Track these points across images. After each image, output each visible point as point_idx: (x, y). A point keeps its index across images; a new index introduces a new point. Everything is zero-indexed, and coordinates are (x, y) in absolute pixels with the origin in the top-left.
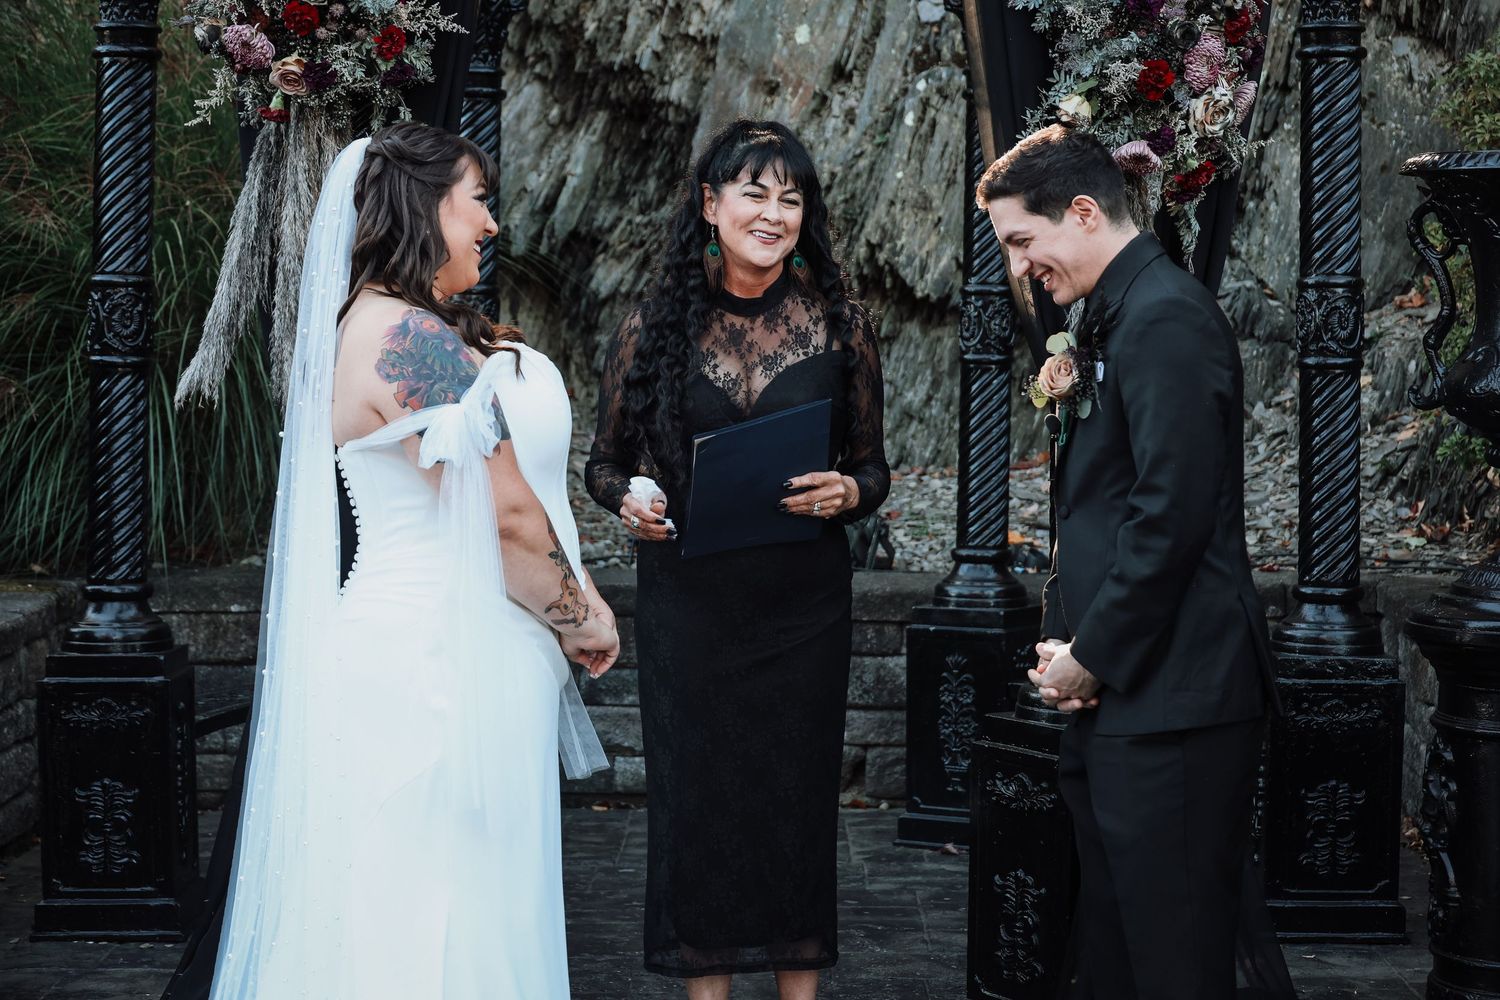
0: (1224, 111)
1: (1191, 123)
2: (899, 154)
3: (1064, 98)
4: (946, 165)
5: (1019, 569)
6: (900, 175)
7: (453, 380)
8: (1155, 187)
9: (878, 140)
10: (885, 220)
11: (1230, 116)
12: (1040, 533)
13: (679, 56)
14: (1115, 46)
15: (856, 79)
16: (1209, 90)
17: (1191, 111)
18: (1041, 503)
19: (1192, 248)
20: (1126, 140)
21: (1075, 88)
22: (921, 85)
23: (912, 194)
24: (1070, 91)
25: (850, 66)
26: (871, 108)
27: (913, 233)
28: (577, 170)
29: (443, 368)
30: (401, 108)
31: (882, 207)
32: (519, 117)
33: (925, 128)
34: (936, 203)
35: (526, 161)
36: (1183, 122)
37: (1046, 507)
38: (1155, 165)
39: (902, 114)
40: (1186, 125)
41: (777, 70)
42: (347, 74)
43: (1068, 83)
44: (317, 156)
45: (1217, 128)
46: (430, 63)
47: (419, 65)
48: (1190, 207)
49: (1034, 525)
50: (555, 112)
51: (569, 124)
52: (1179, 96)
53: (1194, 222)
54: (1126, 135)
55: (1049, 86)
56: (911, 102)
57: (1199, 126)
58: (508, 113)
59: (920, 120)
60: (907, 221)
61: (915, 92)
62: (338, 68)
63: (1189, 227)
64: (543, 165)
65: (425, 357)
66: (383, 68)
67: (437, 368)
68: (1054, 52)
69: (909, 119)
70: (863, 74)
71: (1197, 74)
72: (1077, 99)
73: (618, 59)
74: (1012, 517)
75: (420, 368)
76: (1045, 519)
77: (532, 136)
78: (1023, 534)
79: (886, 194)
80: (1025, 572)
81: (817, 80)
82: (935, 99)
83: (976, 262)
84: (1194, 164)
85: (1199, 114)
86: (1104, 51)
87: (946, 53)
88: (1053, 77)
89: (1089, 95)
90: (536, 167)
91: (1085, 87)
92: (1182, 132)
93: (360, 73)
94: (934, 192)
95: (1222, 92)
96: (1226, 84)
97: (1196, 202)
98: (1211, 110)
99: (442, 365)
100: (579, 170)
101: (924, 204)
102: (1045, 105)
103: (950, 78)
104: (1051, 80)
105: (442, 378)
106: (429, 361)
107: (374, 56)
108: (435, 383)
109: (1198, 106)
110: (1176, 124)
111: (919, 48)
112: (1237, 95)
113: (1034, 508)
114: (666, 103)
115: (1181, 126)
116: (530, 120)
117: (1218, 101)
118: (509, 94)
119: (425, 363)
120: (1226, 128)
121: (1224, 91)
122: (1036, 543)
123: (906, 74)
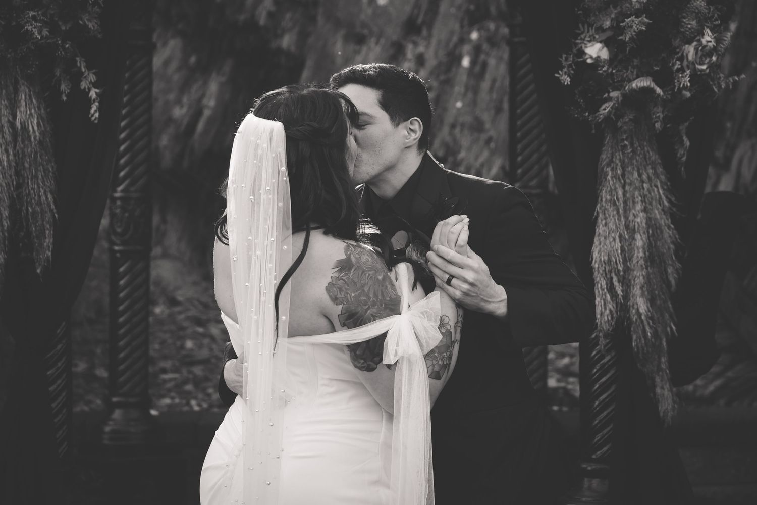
0: (709, 54)
1: (685, 63)
2: (458, 89)
3: (589, 45)
4: (494, 96)
5: (555, 408)
6: (459, 104)
7: (381, 305)
8: (659, 113)
9: (442, 77)
10: (448, 139)
11: (714, 58)
12: (571, 380)
13: (288, 16)
14: (628, 5)
15: (425, 32)
16: (698, 38)
17: (685, 54)
18: (572, 356)
19: (684, 159)
20: (635, 76)
21: (597, 37)
22: (474, 36)
23: (468, 119)
24: (593, 40)
25: (420, 20)
26: (436, 53)
27: (469, 149)
28: (211, 102)
29: (376, 296)
30: (78, 59)
31: (446, 130)
32: (166, 63)
33: (478, 68)
34: (488, 126)
35: (171, 97)
36: (678, 62)
37: (577, 359)
38: (659, 95)
39: (459, 58)
40: (681, 64)
41: (364, 25)
42: (36, 34)
43: (591, 33)
44: (13, 96)
45: (704, 67)
46: (99, 23)
47: (90, 25)
48: (683, 128)
49: (565, 373)
50: (193, 59)
51: (204, 70)
52: (676, 43)
53: (685, 139)
54: (635, 73)
55: (577, 36)
56: (467, 48)
57: (691, 66)
58: (157, 61)
59: (473, 62)
60: (465, 140)
61: (470, 41)
62: (29, 28)
63: (682, 142)
64: (185, 100)
65: (363, 286)
66: (63, 28)
67: (371, 296)
68: (579, 10)
69: (466, 62)
70: (430, 27)
71: (689, 26)
72: (598, 46)
73: (242, 17)
74: (550, 368)
75: (360, 295)
76: (576, 368)
77: (176, 77)
78: (559, 381)
79: (449, 118)
80: (560, 411)
81: (393, 32)
82: (485, 47)
83: (519, 171)
84: (688, 94)
85: (691, 57)
86: (619, 9)
87: (493, 10)
88: (580, 29)
89: (607, 43)
90: (178, 102)
91: (604, 36)
92: (678, 70)
93: (45, 32)
94: (486, 117)
95: (708, 38)
96: (710, 34)
97: (687, 124)
98: (700, 53)
99: (375, 293)
100: (212, 103)
101: (478, 127)
102: (575, 50)
103: (497, 29)
104: (578, 31)
105: (374, 304)
106: (366, 289)
107: (56, 19)
108: (369, 308)
109: (690, 51)
110: (674, 64)
111: (472, 7)
112: (718, 41)
113: (566, 360)
114: (279, 50)
115: (677, 65)
116: (174, 65)
117: (706, 46)
118: (159, 45)
119: (363, 291)
120: (710, 66)
121: (709, 39)
122: (570, 387)
123: (462, 27)
